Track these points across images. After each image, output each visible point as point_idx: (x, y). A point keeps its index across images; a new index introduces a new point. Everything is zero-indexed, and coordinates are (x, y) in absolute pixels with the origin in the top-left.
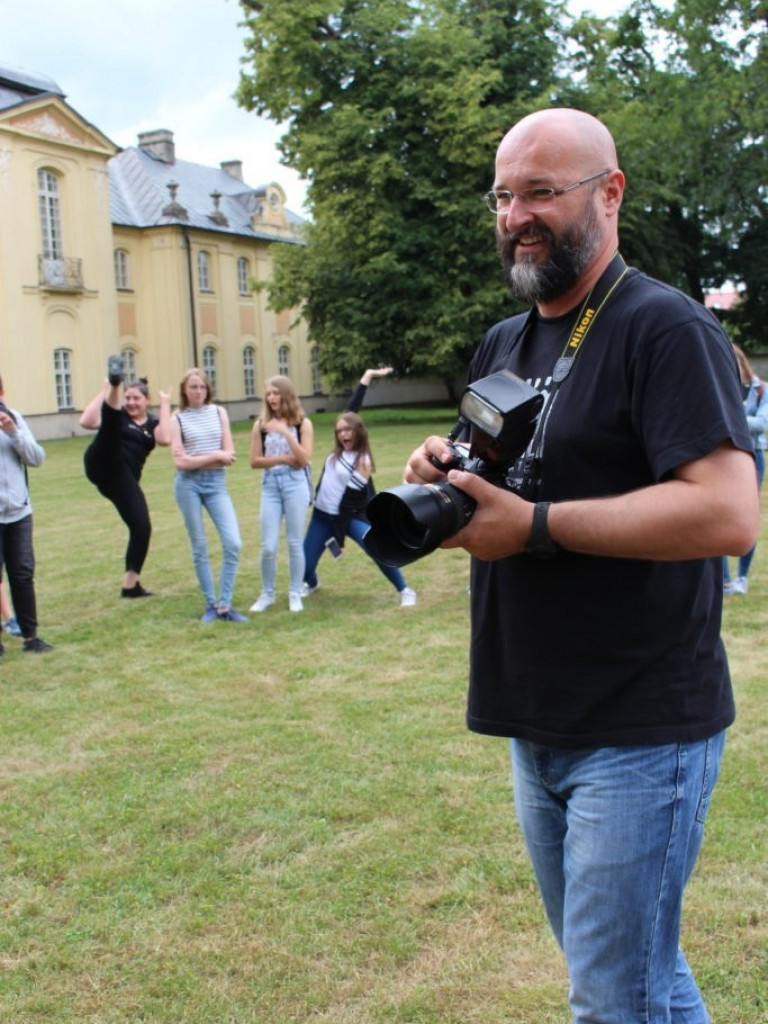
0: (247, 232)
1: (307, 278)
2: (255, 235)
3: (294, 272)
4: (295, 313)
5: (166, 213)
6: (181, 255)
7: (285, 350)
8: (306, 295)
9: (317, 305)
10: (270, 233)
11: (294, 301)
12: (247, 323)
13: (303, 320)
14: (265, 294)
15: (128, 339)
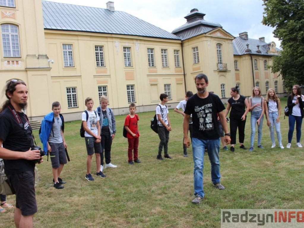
0: (266, 54)
1: (281, 64)
2: (268, 55)
3: (278, 63)
4: (278, 73)
5: (246, 52)
6: (250, 61)
7: (276, 82)
8: (281, 69)
9: (284, 70)
10: (272, 54)
11: (278, 70)
12: (267, 76)
13: (281, 75)
14: (271, 69)
15: (238, 81)
